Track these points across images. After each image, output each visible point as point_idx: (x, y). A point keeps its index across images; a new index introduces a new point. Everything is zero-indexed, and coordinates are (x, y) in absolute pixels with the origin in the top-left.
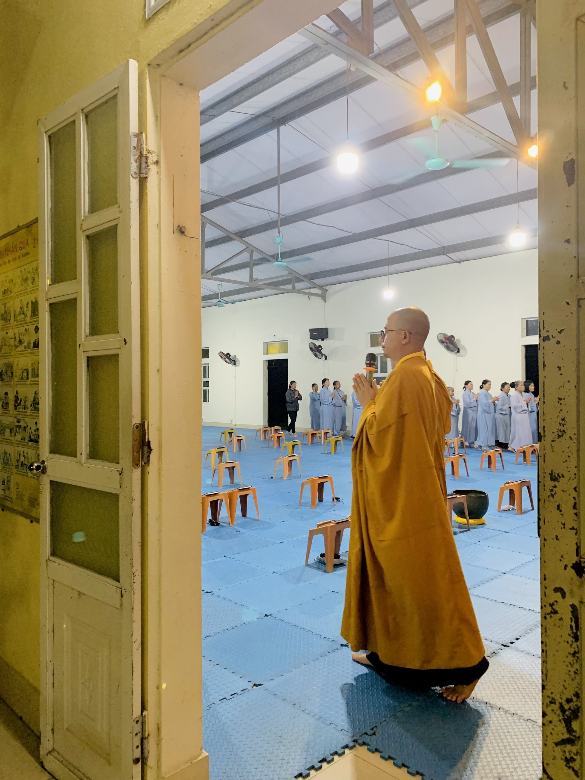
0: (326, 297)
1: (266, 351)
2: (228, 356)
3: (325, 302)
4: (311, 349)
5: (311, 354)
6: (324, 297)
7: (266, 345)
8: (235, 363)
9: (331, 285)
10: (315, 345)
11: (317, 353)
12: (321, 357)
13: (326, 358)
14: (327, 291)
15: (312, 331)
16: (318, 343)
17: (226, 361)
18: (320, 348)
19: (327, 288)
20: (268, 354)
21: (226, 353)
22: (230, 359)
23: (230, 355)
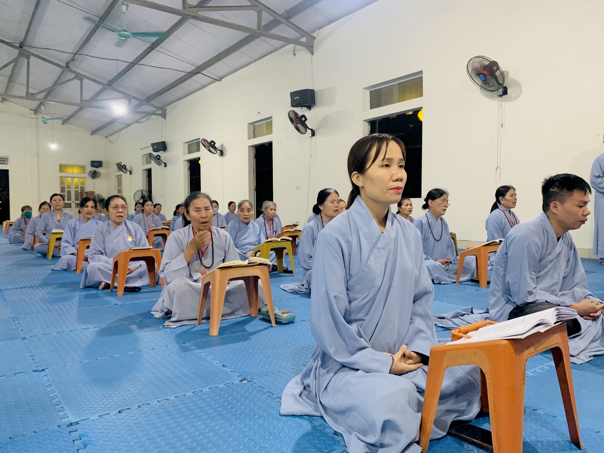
0: (312, 47)
1: (252, 135)
2: (213, 144)
3: (312, 54)
4: (291, 119)
5: (291, 126)
6: (310, 48)
7: (252, 126)
8: (222, 154)
9: (320, 29)
10: (296, 114)
11: (300, 126)
12: (304, 132)
13: (313, 134)
14: (314, 38)
15: (293, 95)
16: (300, 111)
17: (210, 151)
18: (303, 119)
19: (314, 35)
20: (255, 137)
21: (210, 141)
22: (215, 148)
23: (215, 143)
